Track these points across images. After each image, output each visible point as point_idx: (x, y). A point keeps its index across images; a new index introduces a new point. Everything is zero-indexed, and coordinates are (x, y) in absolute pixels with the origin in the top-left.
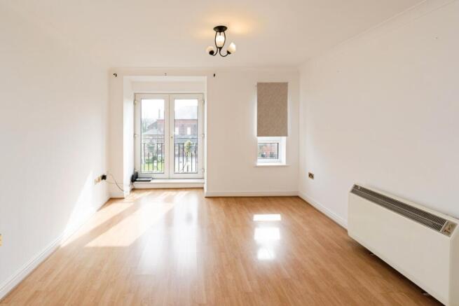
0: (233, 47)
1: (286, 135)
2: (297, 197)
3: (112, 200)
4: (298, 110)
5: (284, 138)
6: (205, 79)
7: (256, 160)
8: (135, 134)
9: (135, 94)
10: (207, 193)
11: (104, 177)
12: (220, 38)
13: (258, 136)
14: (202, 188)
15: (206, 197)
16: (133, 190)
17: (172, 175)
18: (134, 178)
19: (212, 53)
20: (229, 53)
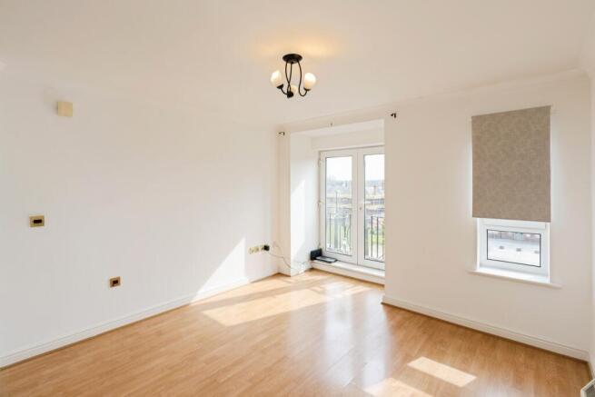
3: (279, 275)
8: (319, 201)
9: (320, 152)
10: (384, 297)
11: (266, 248)
13: (474, 216)
17: (361, 261)
18: (315, 255)
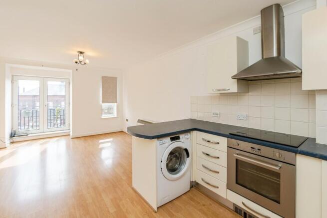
0: (87, 61)
1: (116, 102)
2: (122, 131)
4: (122, 90)
5: (116, 104)
6: (71, 71)
7: (102, 115)
8: (12, 104)
9: (13, 76)
10: (72, 136)
12: (81, 58)
13: (102, 103)
14: (69, 135)
15: (72, 138)
16: (12, 143)
17: (46, 130)
18: (13, 135)
19: (76, 62)
20: (85, 64)
